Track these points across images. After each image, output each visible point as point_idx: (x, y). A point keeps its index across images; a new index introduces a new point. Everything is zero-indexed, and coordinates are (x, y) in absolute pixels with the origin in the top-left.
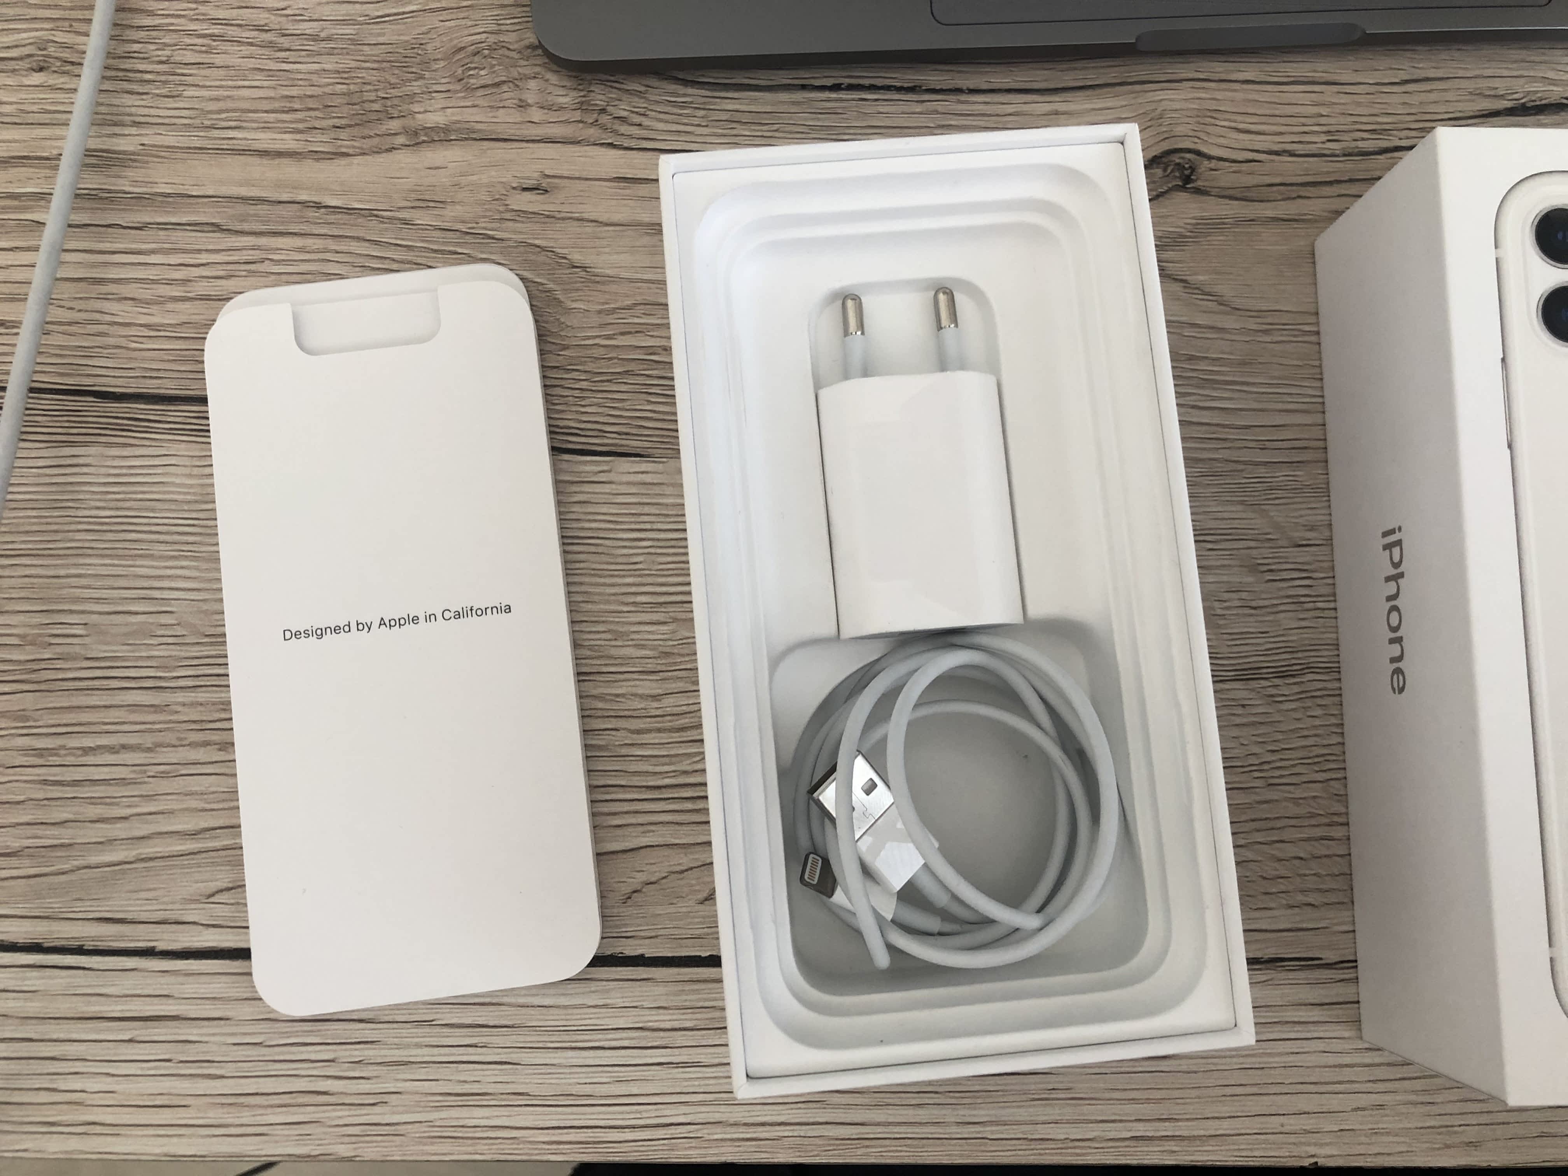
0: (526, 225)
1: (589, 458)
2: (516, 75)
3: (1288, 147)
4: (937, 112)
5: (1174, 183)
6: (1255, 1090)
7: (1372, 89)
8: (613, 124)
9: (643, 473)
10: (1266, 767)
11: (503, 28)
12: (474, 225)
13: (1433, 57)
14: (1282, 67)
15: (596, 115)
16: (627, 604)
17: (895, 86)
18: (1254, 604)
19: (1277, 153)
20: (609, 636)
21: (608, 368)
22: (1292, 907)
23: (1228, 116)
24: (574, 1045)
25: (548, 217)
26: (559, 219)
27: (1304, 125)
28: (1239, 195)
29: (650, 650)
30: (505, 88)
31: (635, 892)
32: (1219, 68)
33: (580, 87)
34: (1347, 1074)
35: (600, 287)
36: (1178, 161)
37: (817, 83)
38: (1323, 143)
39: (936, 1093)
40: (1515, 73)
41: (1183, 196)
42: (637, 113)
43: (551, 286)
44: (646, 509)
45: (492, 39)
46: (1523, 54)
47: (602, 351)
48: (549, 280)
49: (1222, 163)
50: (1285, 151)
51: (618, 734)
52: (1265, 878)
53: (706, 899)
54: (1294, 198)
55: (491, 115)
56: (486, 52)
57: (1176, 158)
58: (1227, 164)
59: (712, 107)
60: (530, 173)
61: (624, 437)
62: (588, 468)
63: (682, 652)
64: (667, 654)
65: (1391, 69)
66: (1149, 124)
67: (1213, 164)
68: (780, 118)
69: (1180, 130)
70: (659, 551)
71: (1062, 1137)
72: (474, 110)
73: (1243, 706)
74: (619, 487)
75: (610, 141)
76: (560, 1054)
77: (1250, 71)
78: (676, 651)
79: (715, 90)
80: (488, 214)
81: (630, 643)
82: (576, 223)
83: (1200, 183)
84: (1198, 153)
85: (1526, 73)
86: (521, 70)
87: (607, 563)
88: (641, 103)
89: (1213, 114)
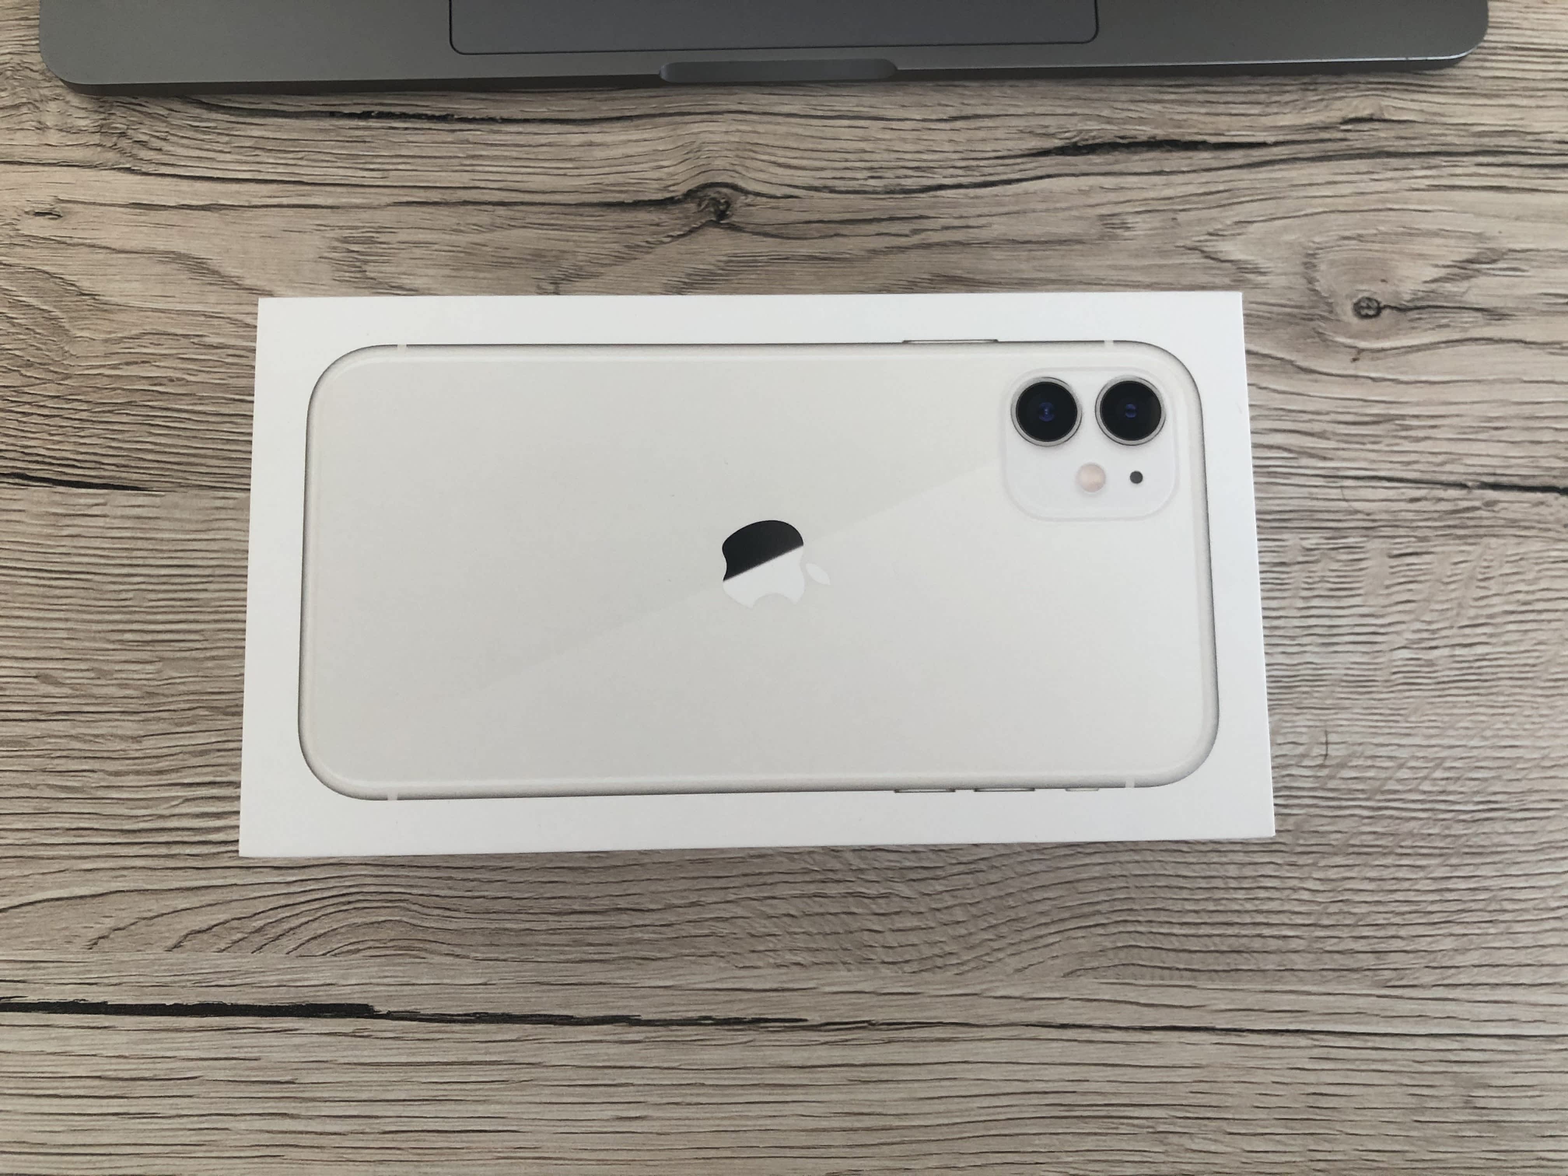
0: (35, 251)
1: (83, 491)
2: (37, 97)
3: (830, 183)
4: (469, 142)
5: (708, 219)
6: (728, 1154)
7: (920, 125)
8: (132, 148)
9: (139, 506)
11: (28, 49)
13: (984, 93)
14: (827, 101)
15: (114, 139)
16: (113, 642)
17: (426, 115)
19: (816, 189)
20: (92, 675)
21: (112, 398)
22: (779, 966)
23: (769, 150)
24: (30, 1092)
25: (59, 242)
26: (70, 245)
27: (847, 161)
28: (774, 232)
29: (135, 689)
30: (24, 110)
31: (100, 938)
32: (763, 101)
33: (101, 110)
34: (824, 1139)
35: (111, 316)
36: (713, 195)
37: (346, 110)
38: (865, 179)
39: (399, 1149)
40: (1070, 111)
41: (714, 233)
42: (158, 137)
43: (58, 313)
44: (140, 544)
45: (16, 60)
46: (1080, 91)
47: (106, 381)
48: (55, 307)
49: (759, 198)
50: (825, 187)
51: (95, 775)
52: (753, 936)
53: (175, 947)
54: (832, 236)
55: (9, 137)
56: (9, 73)
57: (712, 193)
58: (764, 199)
59: (236, 133)
60: (44, 197)
61: (122, 469)
62: (82, 501)
63: (166, 692)
64: (151, 694)
65: (940, 105)
66: (687, 156)
67: (750, 199)
68: (306, 146)
69: (719, 163)
70: (151, 587)
74: (113, 521)
75: (128, 166)
76: (16, 1100)
77: (794, 103)
78: (161, 691)
79: (239, 116)
81: (113, 682)
82: (87, 250)
83: (734, 219)
84: (734, 187)
85: (1079, 111)
86: (42, 92)
87: (95, 599)
88: (162, 127)
89: (754, 148)
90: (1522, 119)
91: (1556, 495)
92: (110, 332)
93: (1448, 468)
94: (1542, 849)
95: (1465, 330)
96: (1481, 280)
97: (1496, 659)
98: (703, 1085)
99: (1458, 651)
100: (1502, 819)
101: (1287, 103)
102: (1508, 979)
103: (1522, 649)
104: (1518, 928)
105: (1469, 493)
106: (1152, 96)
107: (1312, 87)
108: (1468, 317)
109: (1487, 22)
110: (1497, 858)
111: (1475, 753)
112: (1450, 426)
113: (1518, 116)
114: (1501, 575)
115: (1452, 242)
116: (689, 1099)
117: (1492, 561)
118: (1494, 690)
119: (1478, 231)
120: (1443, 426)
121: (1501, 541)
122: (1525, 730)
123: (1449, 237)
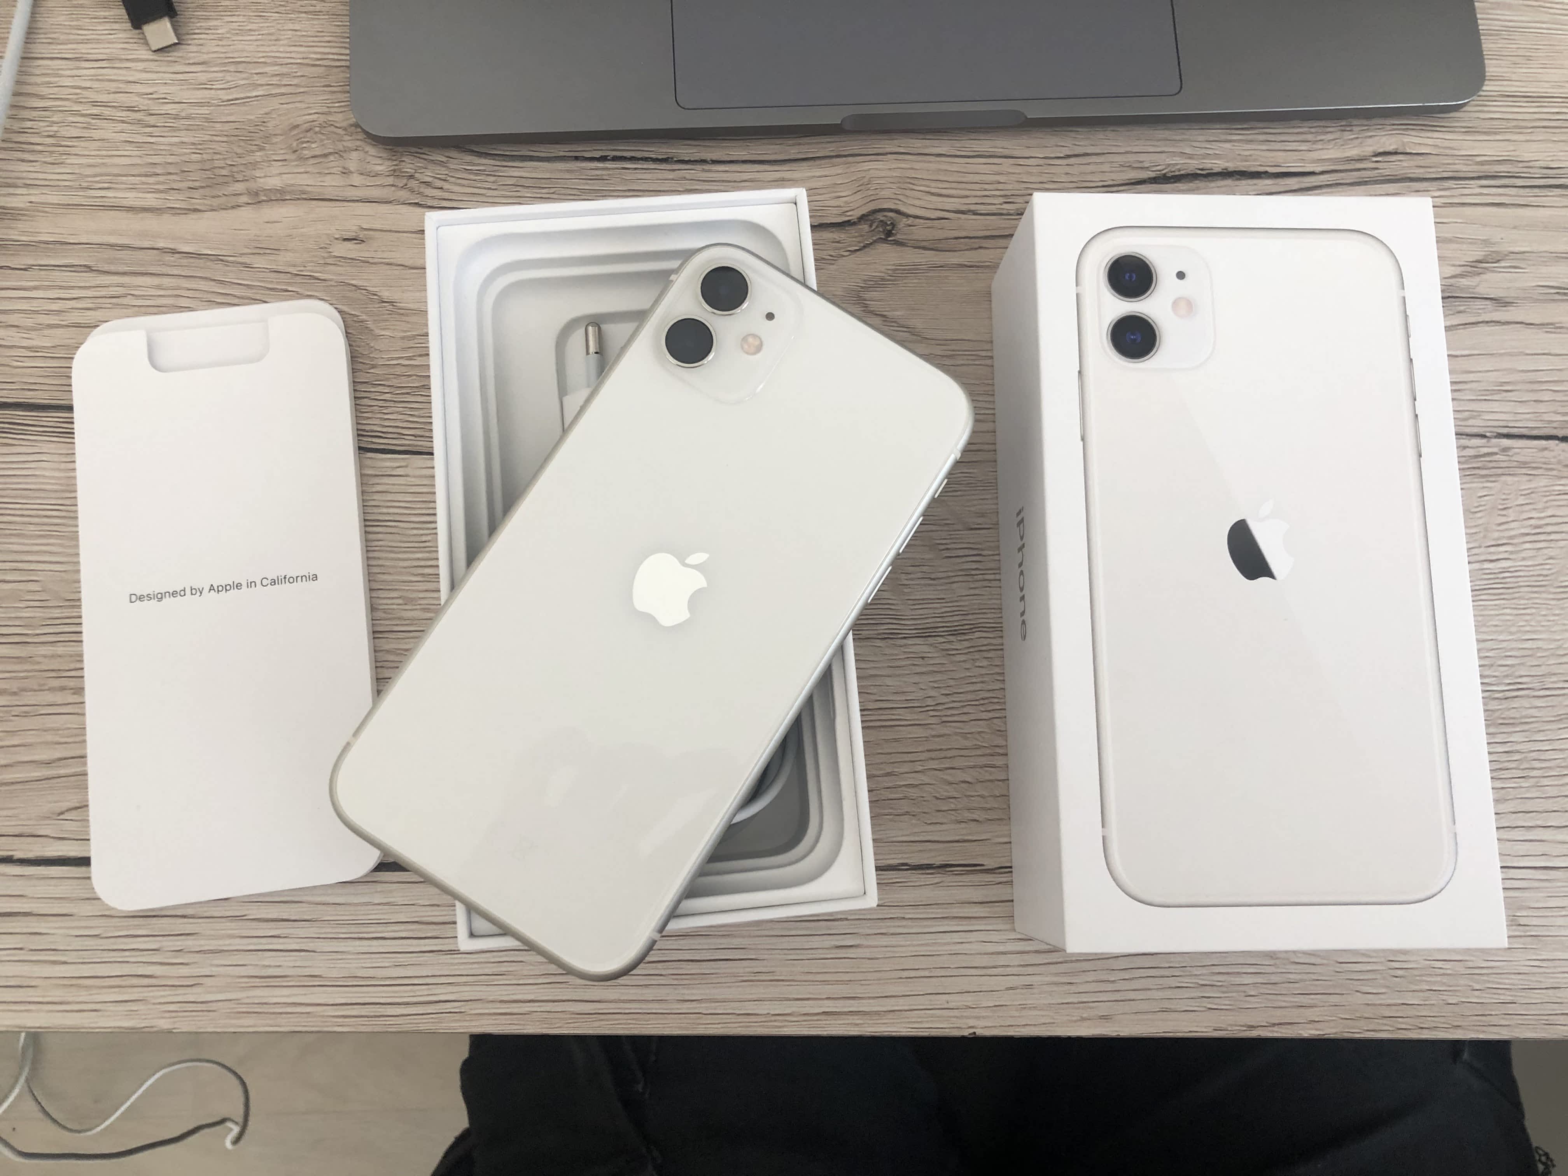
0: (344, 269)
1: (389, 456)
2: (341, 148)
3: (973, 207)
4: (685, 179)
5: (878, 237)
6: (927, 973)
7: (1041, 162)
8: (419, 187)
10: (940, 707)
11: (332, 110)
12: (302, 268)
13: (1091, 137)
14: (968, 143)
15: (405, 181)
16: (416, 575)
17: (651, 158)
18: (933, 576)
19: (963, 212)
20: (400, 601)
21: (409, 382)
22: (960, 822)
23: (924, 183)
24: (361, 935)
25: (363, 261)
26: (372, 263)
27: (985, 190)
28: (931, 246)
30: (332, 158)
32: (917, 144)
33: (394, 158)
34: (1002, 960)
35: (404, 318)
36: (882, 219)
37: (588, 155)
38: (1001, 204)
39: (661, 975)
40: (1160, 149)
41: (883, 247)
42: (439, 179)
43: (364, 317)
45: (322, 118)
46: (1166, 134)
47: (404, 369)
48: (362, 312)
49: (918, 220)
50: (969, 211)
52: (937, 798)
54: (976, 249)
55: (320, 179)
56: (317, 129)
57: (880, 216)
58: (922, 221)
59: (500, 174)
60: (351, 227)
62: (388, 464)
65: (1057, 146)
66: (859, 188)
67: (910, 221)
68: (557, 183)
69: (885, 193)
71: (766, 1012)
72: (305, 175)
73: (923, 658)
74: (413, 479)
75: (416, 201)
76: (350, 942)
77: (943, 146)
79: (504, 160)
80: (315, 259)
81: (418, 607)
82: (386, 267)
83: (899, 237)
84: (897, 212)
85: (1166, 149)
86: (345, 144)
87: (401, 542)
88: (444, 171)
89: (912, 181)
90: (1514, 151)
91: (1557, 442)
92: (405, 331)
93: (1470, 422)
94: (1561, 720)
95: (1479, 314)
96: (1488, 276)
97: (1516, 571)
98: (904, 918)
99: (1487, 565)
100: (1528, 696)
101: (1329, 141)
102: (1539, 823)
103: (1537, 563)
104: (1546, 782)
105: (1488, 442)
106: (1223, 137)
107: (1348, 129)
108: (1479, 304)
109: (1485, 77)
110: (1526, 727)
111: (1504, 645)
112: (1471, 390)
113: (1512, 148)
114: (1517, 505)
115: (1464, 246)
116: (892, 930)
117: (1509, 494)
118: (1517, 595)
119: (1485, 238)
120: (1465, 390)
121: (1516, 479)
122: (1543, 626)
123: (1463, 243)
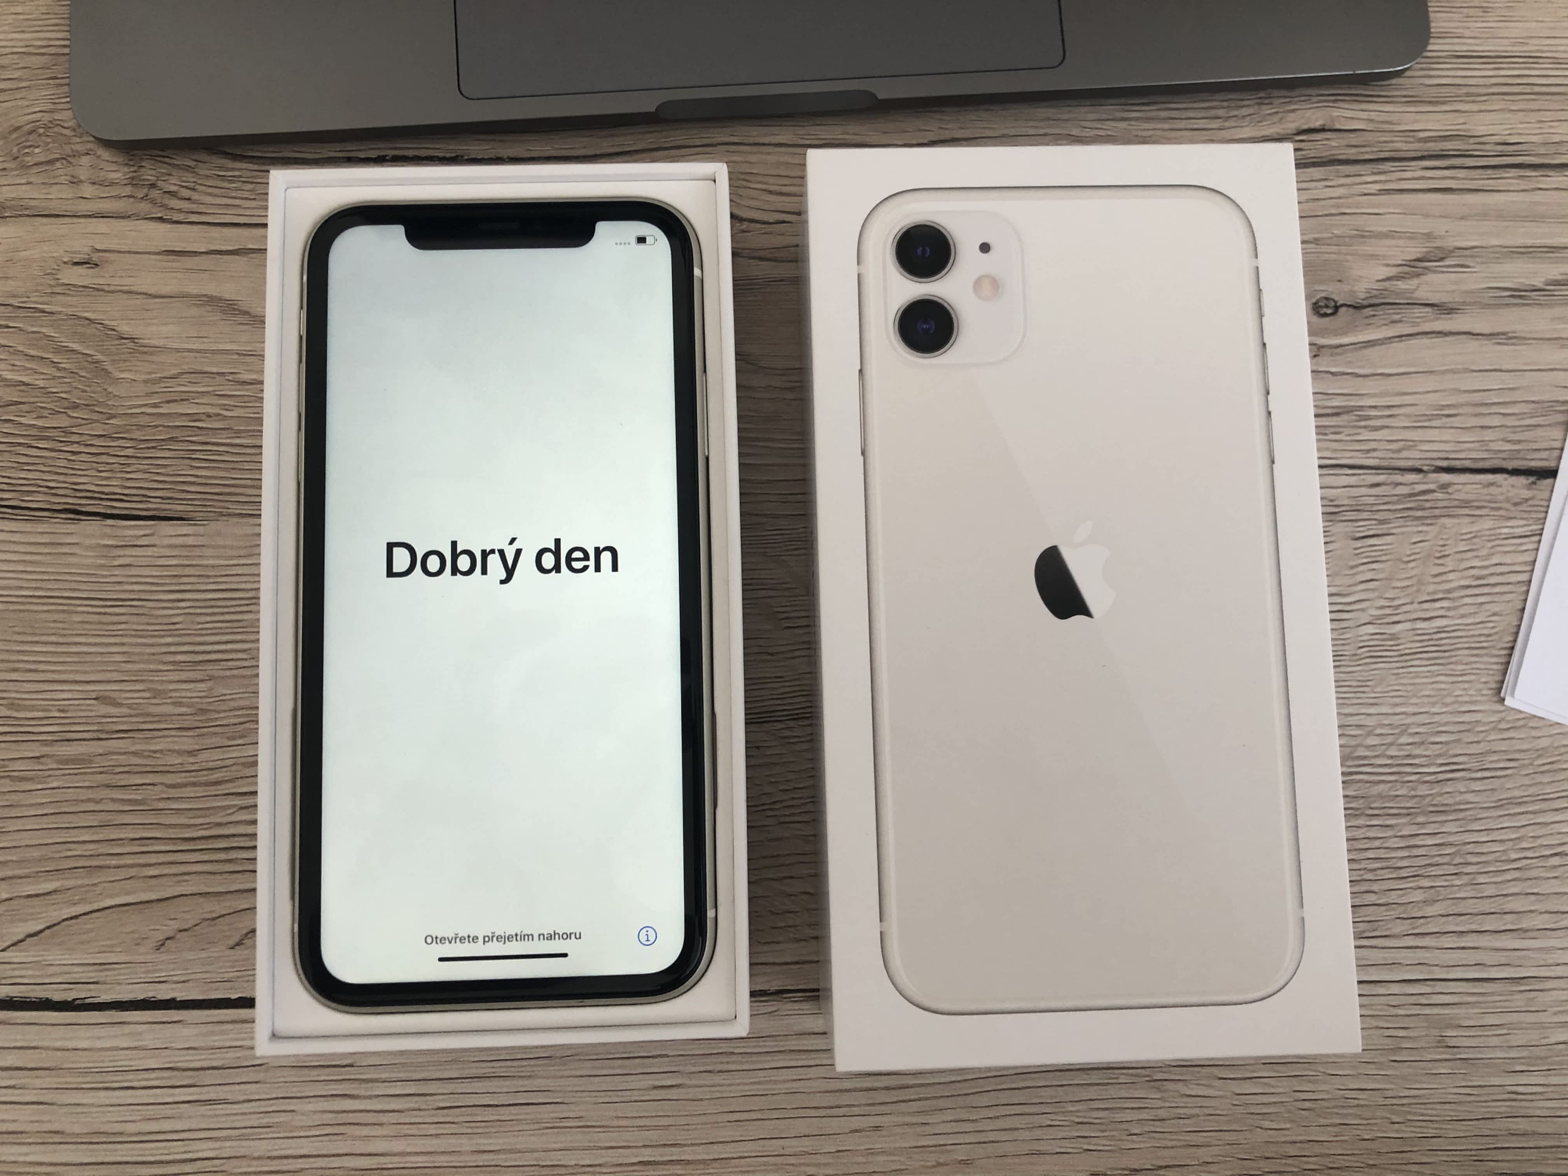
0: (75, 299)
1: (132, 523)
2: (70, 152)
8: (163, 198)
9: (185, 535)
10: (777, 806)
11: (59, 107)
12: (26, 299)
13: (960, 118)
14: (813, 130)
15: (145, 191)
16: (165, 663)
17: (438, 157)
18: (771, 650)
20: (147, 695)
21: (154, 435)
22: (799, 940)
23: (760, 179)
25: (98, 290)
26: (108, 292)
28: (769, 256)
29: (188, 707)
30: (58, 165)
31: (168, 939)
32: (755, 133)
33: (131, 163)
34: (847, 1098)
35: (150, 358)
37: (362, 155)
39: (453, 1123)
40: (1042, 132)
42: (186, 187)
43: (100, 357)
44: (187, 571)
45: (47, 117)
46: (1050, 112)
47: (148, 419)
48: (97, 351)
49: (753, 224)
51: (156, 788)
52: (774, 913)
53: (237, 945)
55: (44, 191)
56: (41, 131)
58: (758, 226)
59: (259, 180)
60: (81, 247)
61: (167, 501)
62: (131, 533)
63: (218, 708)
64: (203, 711)
65: (920, 130)
70: (199, 611)
71: (573, 1163)
72: (28, 187)
73: (758, 748)
74: (161, 550)
75: (159, 215)
76: (93, 1093)
78: (212, 708)
80: (40, 288)
81: (169, 701)
82: (125, 296)
86: (74, 147)
87: (148, 624)
88: (191, 177)
89: (747, 177)
90: (1465, 123)
91: (1505, 476)
92: (150, 373)
93: (1405, 454)
94: (1502, 805)
95: (1417, 324)
96: (1430, 277)
97: (1454, 631)
98: (733, 1053)
99: (1420, 625)
100: (1463, 779)
101: (1244, 117)
102: (1474, 927)
103: (1478, 620)
104: (1481, 879)
105: (1424, 477)
106: (1119, 115)
107: (1266, 101)
108: (1418, 311)
109: (1430, 33)
110: (1461, 815)
111: (1436, 718)
112: (1405, 415)
113: (1462, 121)
114: (1457, 552)
115: (1401, 242)
116: (720, 1067)
117: (1447, 539)
118: (1453, 660)
119: (1425, 231)
120: (1398, 415)
121: (1456, 521)
122: (1483, 695)
123: (1400, 238)
